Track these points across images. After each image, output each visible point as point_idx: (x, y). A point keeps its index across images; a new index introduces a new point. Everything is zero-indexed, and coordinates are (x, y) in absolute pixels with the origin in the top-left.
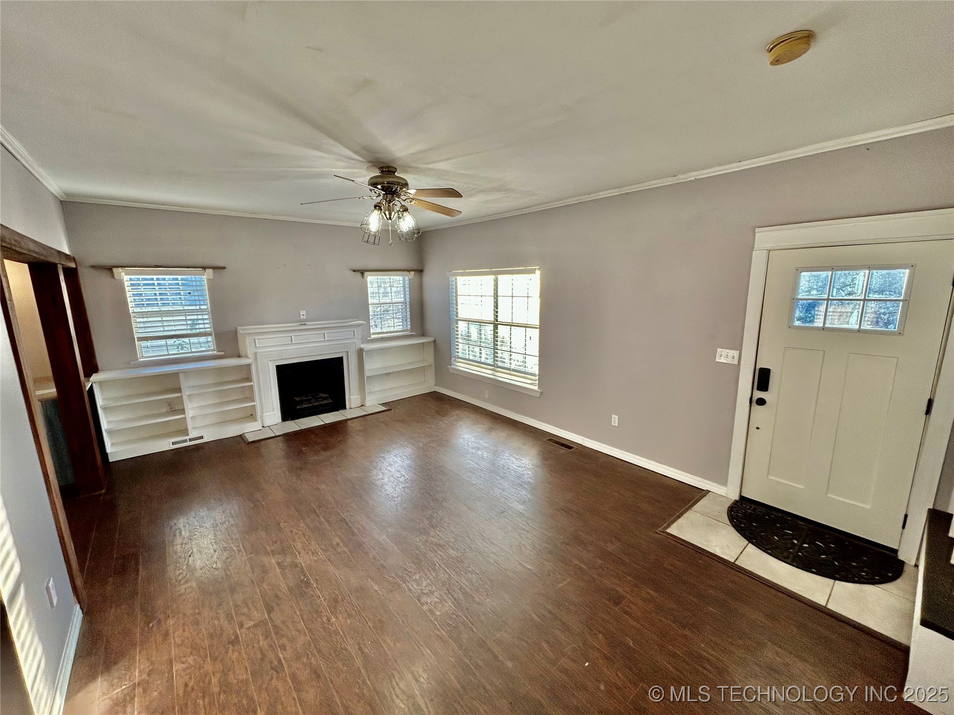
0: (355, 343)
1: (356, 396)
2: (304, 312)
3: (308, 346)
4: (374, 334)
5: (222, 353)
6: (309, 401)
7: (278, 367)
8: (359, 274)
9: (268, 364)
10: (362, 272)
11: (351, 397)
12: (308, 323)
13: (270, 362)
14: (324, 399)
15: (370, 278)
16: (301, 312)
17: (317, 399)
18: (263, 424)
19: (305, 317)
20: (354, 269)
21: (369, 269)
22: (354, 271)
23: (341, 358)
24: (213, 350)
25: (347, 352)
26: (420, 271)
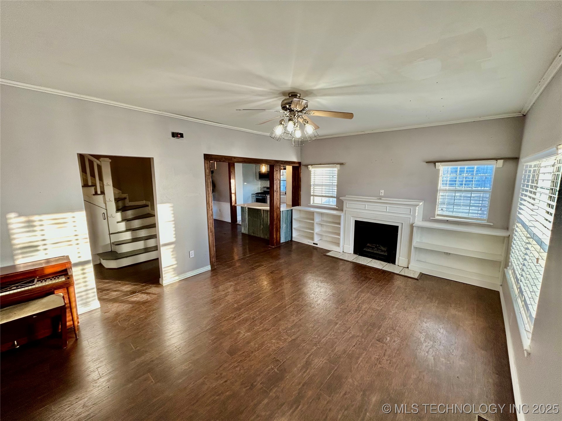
0: (410, 218)
1: (404, 259)
2: (383, 191)
3: (373, 212)
4: (438, 215)
5: (337, 208)
6: (373, 248)
7: (356, 221)
8: (432, 164)
9: (351, 218)
10: (434, 163)
11: (400, 258)
12: (382, 198)
13: (352, 218)
14: (382, 251)
15: (442, 168)
16: (381, 190)
17: (378, 249)
18: (343, 250)
19: (383, 194)
20: (428, 161)
21: (444, 160)
22: (427, 162)
23: (398, 227)
24: (334, 205)
25: (402, 223)
26: (516, 159)
